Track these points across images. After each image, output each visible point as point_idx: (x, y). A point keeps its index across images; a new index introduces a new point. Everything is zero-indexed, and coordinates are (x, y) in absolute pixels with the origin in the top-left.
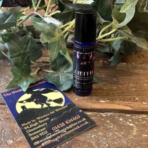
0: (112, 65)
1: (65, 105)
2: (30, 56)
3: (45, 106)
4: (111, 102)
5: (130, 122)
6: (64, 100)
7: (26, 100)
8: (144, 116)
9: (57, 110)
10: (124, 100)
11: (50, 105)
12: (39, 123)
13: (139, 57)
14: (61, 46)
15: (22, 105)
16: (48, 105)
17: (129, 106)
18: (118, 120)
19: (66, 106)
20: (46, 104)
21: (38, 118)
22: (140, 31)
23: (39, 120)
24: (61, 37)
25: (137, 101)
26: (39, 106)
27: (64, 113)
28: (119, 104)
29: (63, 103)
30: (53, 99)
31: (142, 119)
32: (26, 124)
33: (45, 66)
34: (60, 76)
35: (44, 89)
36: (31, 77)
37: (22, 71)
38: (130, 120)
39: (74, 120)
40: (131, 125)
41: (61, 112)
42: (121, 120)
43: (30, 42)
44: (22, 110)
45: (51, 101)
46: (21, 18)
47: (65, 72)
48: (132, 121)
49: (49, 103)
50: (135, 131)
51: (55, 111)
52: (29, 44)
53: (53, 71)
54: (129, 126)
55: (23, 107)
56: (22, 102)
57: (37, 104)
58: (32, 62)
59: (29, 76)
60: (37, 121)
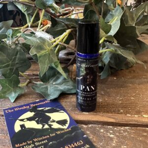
1: (68, 128)
3: (46, 126)
8: (126, 128)
9: (58, 133)
11: (52, 127)
12: (35, 145)
13: (130, 72)
14: (52, 59)
15: (22, 123)
16: (50, 126)
17: (113, 118)
18: (99, 131)
19: (70, 129)
20: (48, 124)
21: (35, 140)
22: (129, 45)
23: (36, 141)
24: (51, 50)
25: (121, 113)
26: (40, 126)
27: (65, 136)
29: (67, 125)
30: (57, 120)
31: (124, 131)
32: (21, 145)
34: (49, 87)
35: (49, 108)
39: (75, 146)
41: (62, 135)
42: (102, 131)
44: (20, 129)
45: (54, 121)
46: (18, 35)
47: (54, 83)
48: (114, 132)
49: (52, 124)
50: (114, 142)
51: (56, 134)
52: (18, 56)
53: (42, 83)
55: (22, 126)
57: (38, 123)
59: (17, 87)
60: (34, 142)
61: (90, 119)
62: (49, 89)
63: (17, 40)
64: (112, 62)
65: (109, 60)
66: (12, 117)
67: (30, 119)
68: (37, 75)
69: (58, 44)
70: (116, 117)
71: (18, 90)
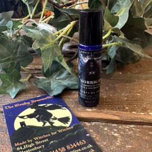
0: (107, 73)
1: (70, 126)
2: (20, 61)
3: (48, 124)
4: (99, 111)
5: (115, 132)
6: (71, 120)
7: (27, 116)
8: (131, 126)
9: (60, 131)
10: (112, 109)
11: (54, 125)
12: (35, 144)
13: (137, 67)
14: (56, 53)
15: (22, 120)
17: (117, 116)
18: (102, 129)
19: (72, 127)
20: (49, 122)
21: (36, 139)
22: (136, 39)
23: (37, 140)
24: (55, 43)
25: (127, 111)
26: (40, 124)
27: (67, 135)
28: (107, 113)
29: (69, 123)
30: (58, 117)
31: (129, 129)
32: (21, 144)
33: (37, 73)
34: (52, 82)
35: (50, 104)
36: (21, 83)
37: (11, 76)
38: (116, 130)
40: (116, 135)
41: (64, 134)
42: (106, 129)
43: (20, 46)
44: (20, 127)
45: (55, 119)
46: (18, 27)
47: (57, 78)
49: (53, 121)
50: (119, 141)
51: (58, 132)
52: (19, 49)
53: (45, 78)
54: (113, 136)
55: (22, 124)
56: (22, 117)
57: (39, 121)
58: (22, 67)
59: (18, 82)
60: (34, 142)
61: (94, 116)
62: (52, 84)
63: (18, 32)
64: (119, 56)
65: (115, 53)
66: (11, 114)
67: (30, 116)
68: (40, 70)
69: (62, 37)
70: (121, 115)
71: (19, 86)
